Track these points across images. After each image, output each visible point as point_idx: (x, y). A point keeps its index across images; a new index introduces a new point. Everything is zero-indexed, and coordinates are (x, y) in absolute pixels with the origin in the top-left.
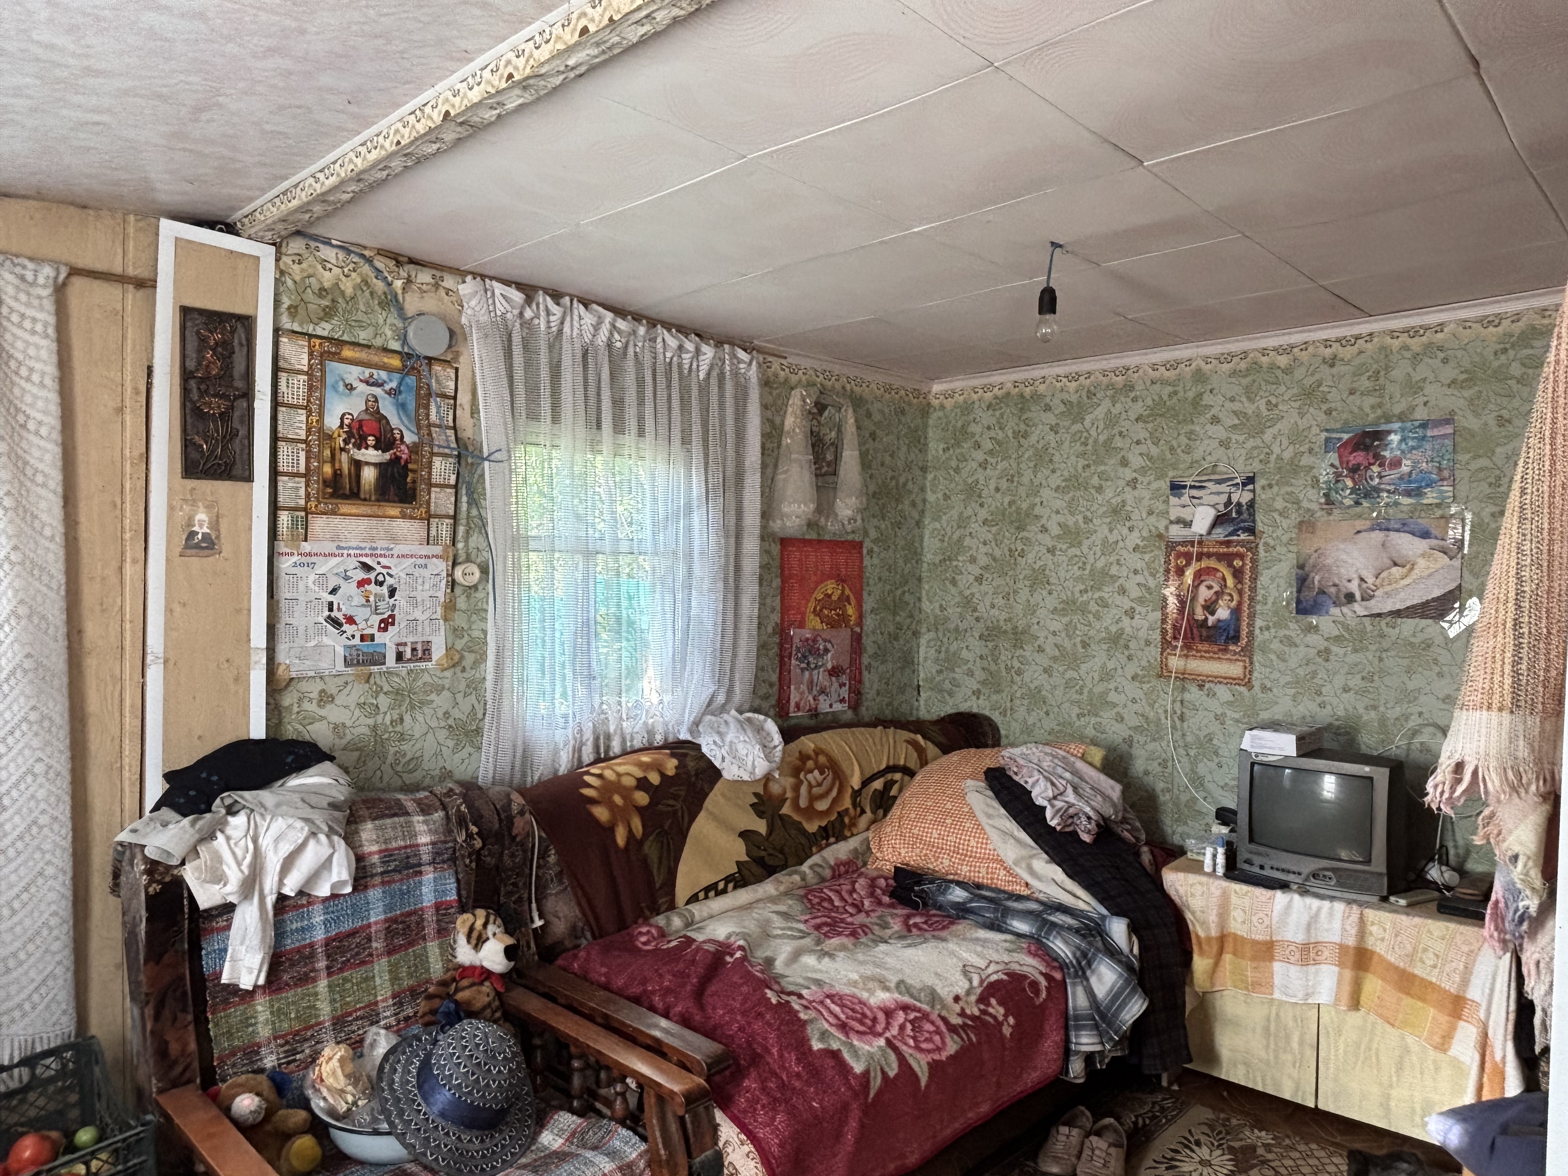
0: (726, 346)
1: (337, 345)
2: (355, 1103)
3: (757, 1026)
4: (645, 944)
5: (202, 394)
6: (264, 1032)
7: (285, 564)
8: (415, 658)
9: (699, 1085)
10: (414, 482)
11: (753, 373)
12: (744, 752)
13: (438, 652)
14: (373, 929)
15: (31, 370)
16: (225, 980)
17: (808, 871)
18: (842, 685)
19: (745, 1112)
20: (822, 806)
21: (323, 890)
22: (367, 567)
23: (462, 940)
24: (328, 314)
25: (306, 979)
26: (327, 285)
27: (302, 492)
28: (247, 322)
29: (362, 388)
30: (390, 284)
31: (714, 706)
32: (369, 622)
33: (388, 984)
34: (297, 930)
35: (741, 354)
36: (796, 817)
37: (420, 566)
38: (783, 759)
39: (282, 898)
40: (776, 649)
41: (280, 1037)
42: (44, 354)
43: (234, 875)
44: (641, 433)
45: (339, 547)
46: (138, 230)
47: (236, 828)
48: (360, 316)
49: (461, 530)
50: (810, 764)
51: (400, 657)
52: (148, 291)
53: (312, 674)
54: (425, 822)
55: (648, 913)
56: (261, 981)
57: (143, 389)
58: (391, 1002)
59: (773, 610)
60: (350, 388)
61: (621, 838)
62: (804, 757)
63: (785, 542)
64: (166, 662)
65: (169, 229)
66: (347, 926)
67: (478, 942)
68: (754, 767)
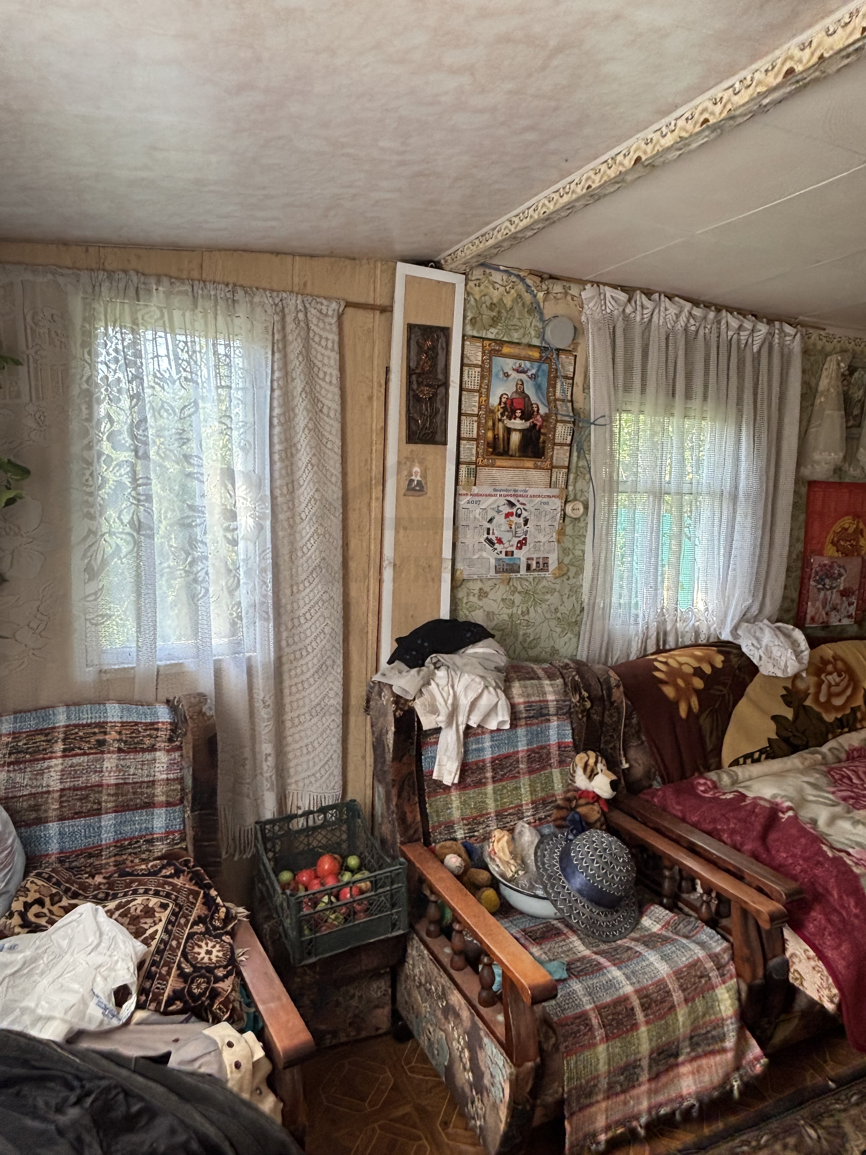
0: (777, 324)
1: (499, 345)
2: (516, 872)
3: (818, 871)
4: (704, 792)
5: (419, 384)
6: (456, 815)
7: (463, 502)
8: (539, 569)
9: (780, 910)
10: (544, 442)
11: (797, 346)
12: (779, 654)
13: (553, 565)
14: (520, 755)
15: (325, 373)
16: (435, 776)
17: (829, 754)
18: (850, 604)
19: (813, 934)
20: (838, 702)
21: (492, 725)
22: (511, 504)
23: (579, 771)
24: (494, 322)
25: (480, 783)
26: (495, 301)
27: (474, 452)
28: (446, 332)
29: (514, 375)
30: (535, 296)
31: (749, 615)
32: (510, 542)
33: (528, 794)
34: (476, 750)
35: (788, 329)
36: (817, 709)
37: (545, 503)
38: (810, 662)
39: (468, 727)
40: (799, 572)
41: (466, 819)
42: (332, 362)
44: (705, 398)
45: (495, 490)
46: (382, 271)
47: (441, 678)
48: (515, 321)
49: (572, 476)
50: (830, 668)
51: (529, 568)
52: (388, 314)
53: (475, 577)
54: (551, 685)
55: (702, 769)
56: (456, 781)
57: (383, 382)
58: (530, 806)
59: (798, 540)
60: (507, 375)
61: (683, 712)
62: (825, 662)
63: (812, 484)
64: (395, 565)
65: (404, 269)
66: (504, 751)
67: (591, 776)
68: (786, 666)
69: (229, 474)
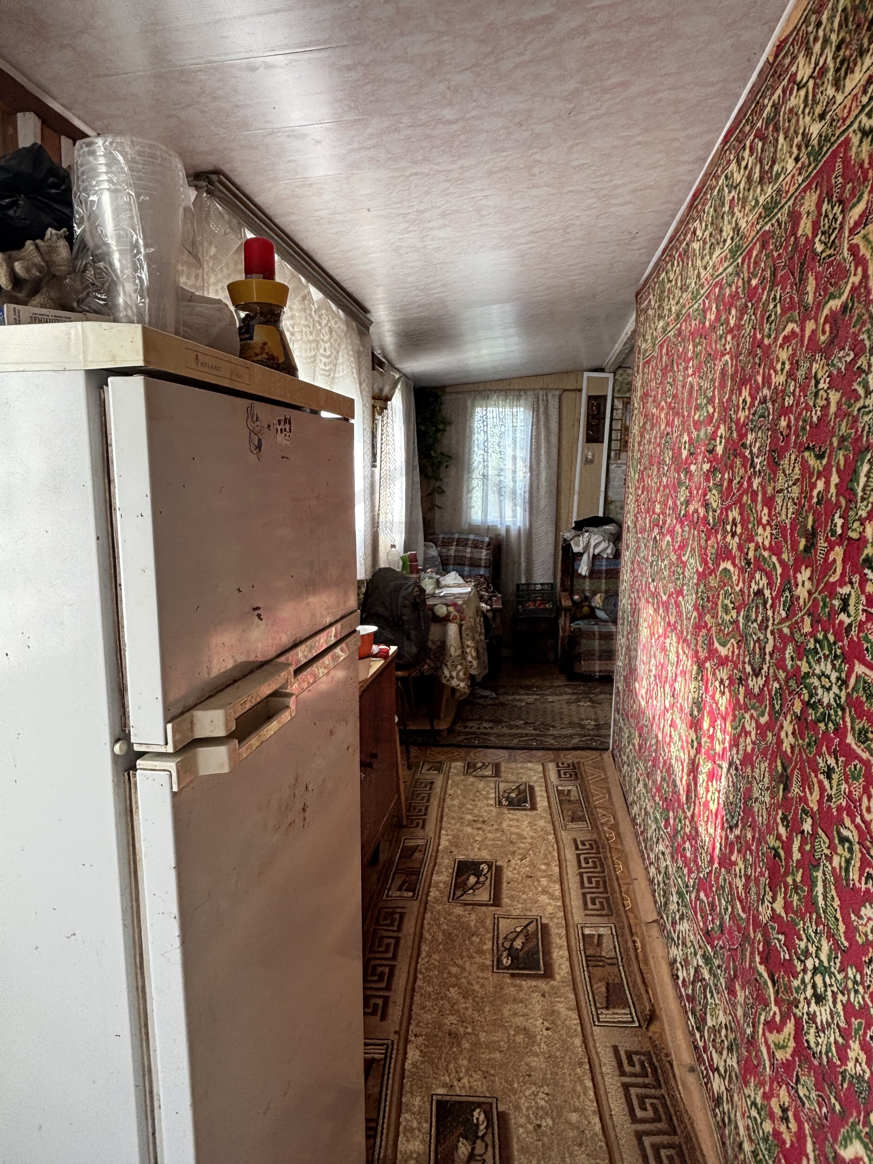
5: (592, 419)
6: (586, 585)
7: (612, 467)
15: (553, 418)
16: (579, 572)
21: (605, 556)
24: (629, 390)
25: (600, 578)
26: (629, 381)
27: (619, 445)
28: (605, 397)
34: (598, 564)
39: (594, 555)
41: (591, 590)
42: (556, 413)
43: (582, 545)
46: (578, 376)
47: (586, 535)
52: (580, 393)
56: (587, 575)
64: (579, 493)
65: (586, 374)
66: (612, 566)
69: (514, 458)
